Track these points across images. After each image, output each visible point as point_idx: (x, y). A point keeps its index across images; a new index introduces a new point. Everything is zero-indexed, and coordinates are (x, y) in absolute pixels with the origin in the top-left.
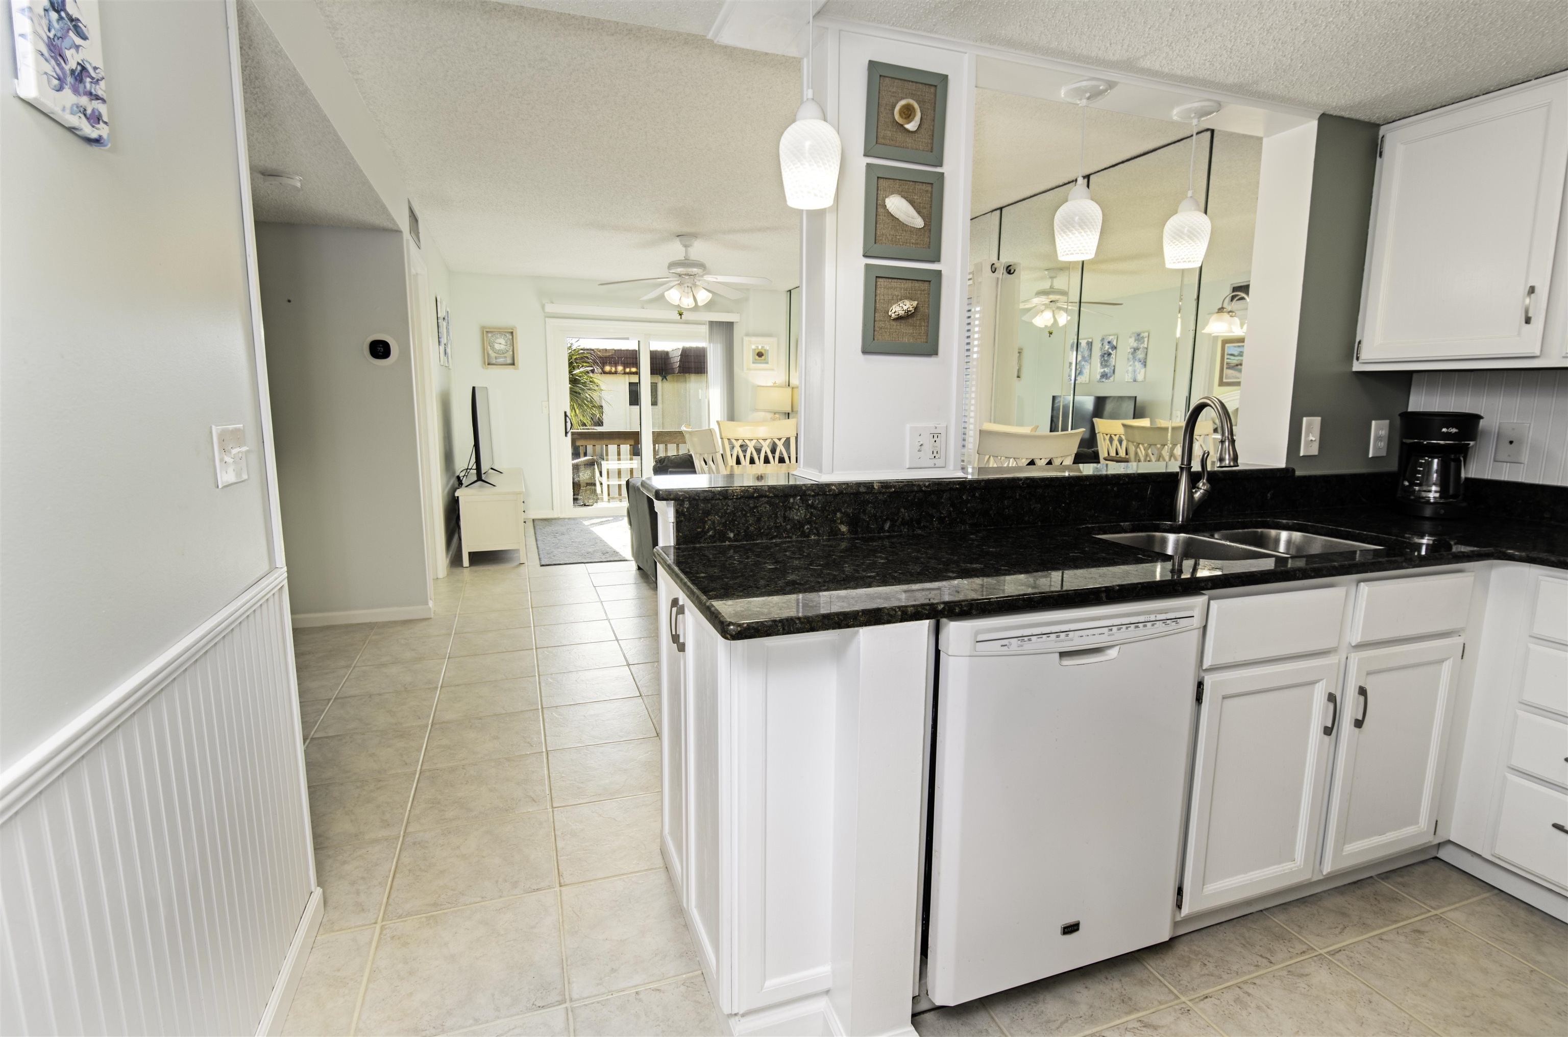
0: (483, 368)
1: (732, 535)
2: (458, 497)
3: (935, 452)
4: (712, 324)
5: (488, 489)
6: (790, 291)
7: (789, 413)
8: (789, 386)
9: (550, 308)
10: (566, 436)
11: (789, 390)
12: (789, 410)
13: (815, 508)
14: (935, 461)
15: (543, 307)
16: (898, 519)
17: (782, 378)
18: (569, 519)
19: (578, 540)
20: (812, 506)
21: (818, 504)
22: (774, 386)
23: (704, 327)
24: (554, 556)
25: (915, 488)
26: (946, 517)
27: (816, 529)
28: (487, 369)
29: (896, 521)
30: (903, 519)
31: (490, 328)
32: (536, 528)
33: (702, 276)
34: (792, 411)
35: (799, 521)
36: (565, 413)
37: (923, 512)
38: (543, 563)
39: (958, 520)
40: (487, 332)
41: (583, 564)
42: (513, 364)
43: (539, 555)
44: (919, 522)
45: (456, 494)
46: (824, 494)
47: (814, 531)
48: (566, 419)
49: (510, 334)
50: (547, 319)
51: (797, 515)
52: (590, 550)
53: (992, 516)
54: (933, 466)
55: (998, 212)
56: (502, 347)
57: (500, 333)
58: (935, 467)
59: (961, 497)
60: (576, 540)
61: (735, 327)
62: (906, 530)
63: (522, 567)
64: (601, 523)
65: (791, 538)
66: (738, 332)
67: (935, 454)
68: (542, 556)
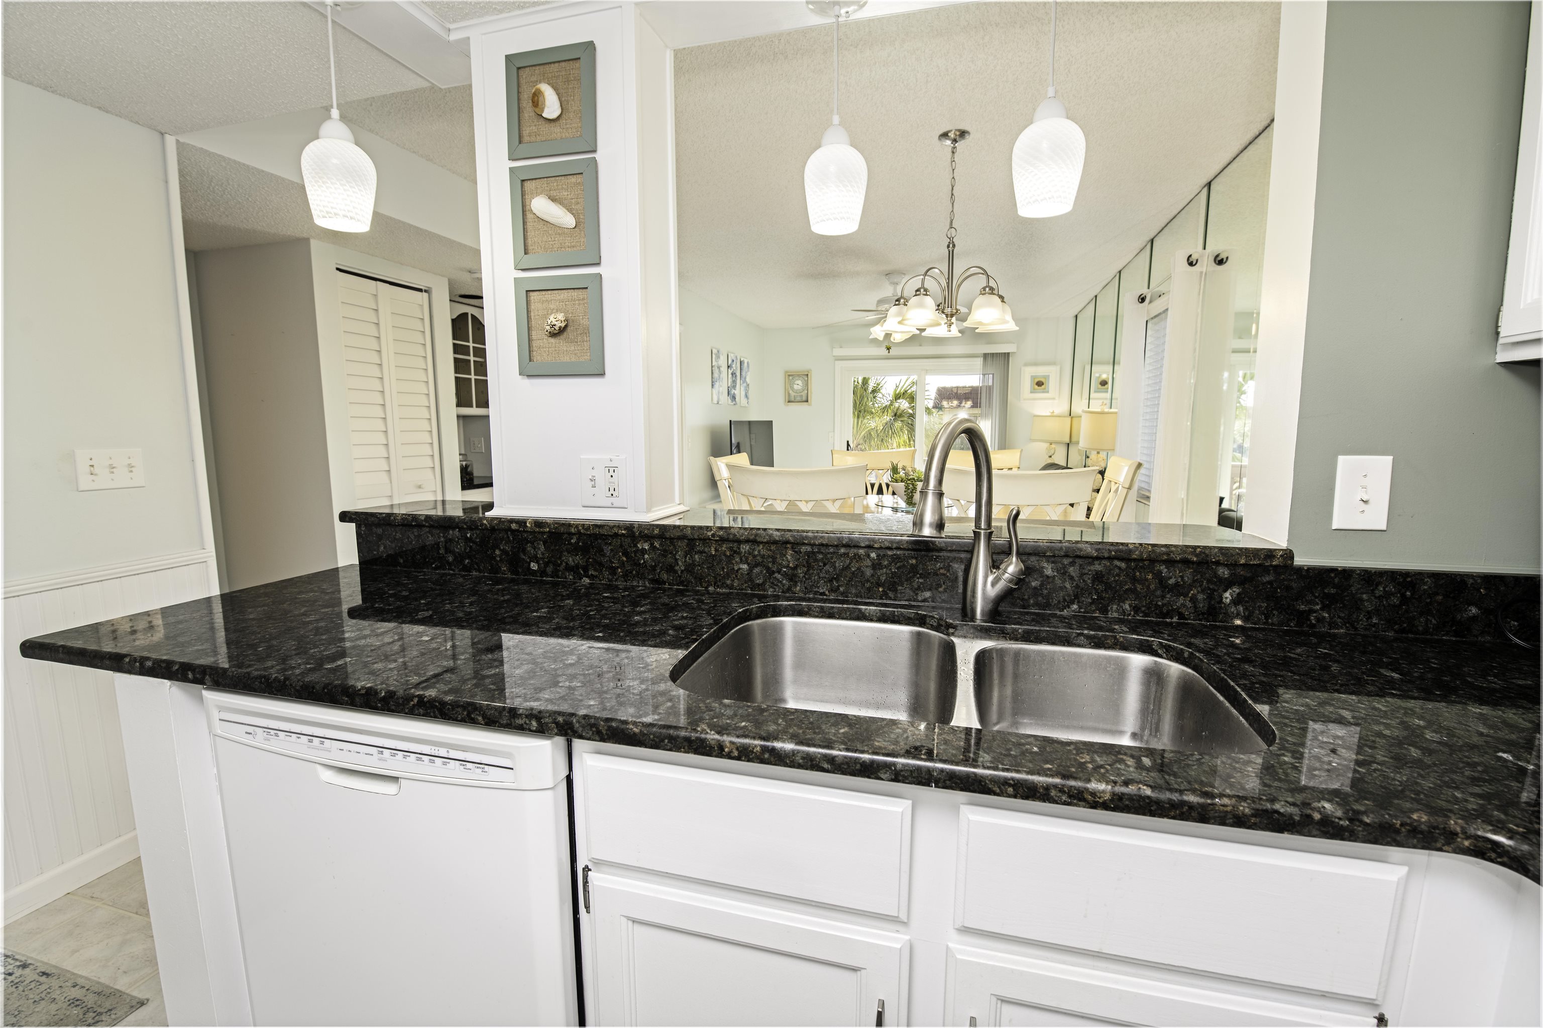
0: (785, 405)
1: (401, 561)
3: (612, 490)
4: (985, 356)
6: (1076, 316)
7: (1067, 443)
8: (1069, 415)
9: (838, 352)
11: (1070, 418)
12: (1067, 439)
13: (474, 542)
14: (612, 499)
15: (833, 352)
16: (561, 563)
17: (1061, 407)
20: (470, 540)
21: (476, 538)
22: (1053, 416)
23: (977, 359)
25: (573, 530)
26: (618, 567)
27: (477, 564)
28: (788, 405)
29: (559, 565)
30: (567, 564)
31: (792, 373)
34: (1071, 441)
35: (459, 554)
36: (848, 442)
37: (590, 558)
39: (634, 572)
40: (790, 375)
42: (807, 401)
44: (586, 569)
46: (477, 528)
47: (476, 566)
49: (806, 377)
50: (835, 361)
51: (457, 548)
53: (679, 572)
54: (610, 505)
56: (799, 387)
57: (799, 376)
58: (612, 507)
59: (635, 546)
61: (1012, 358)
62: (571, 577)
65: (454, 571)
66: (1014, 362)
67: (612, 491)
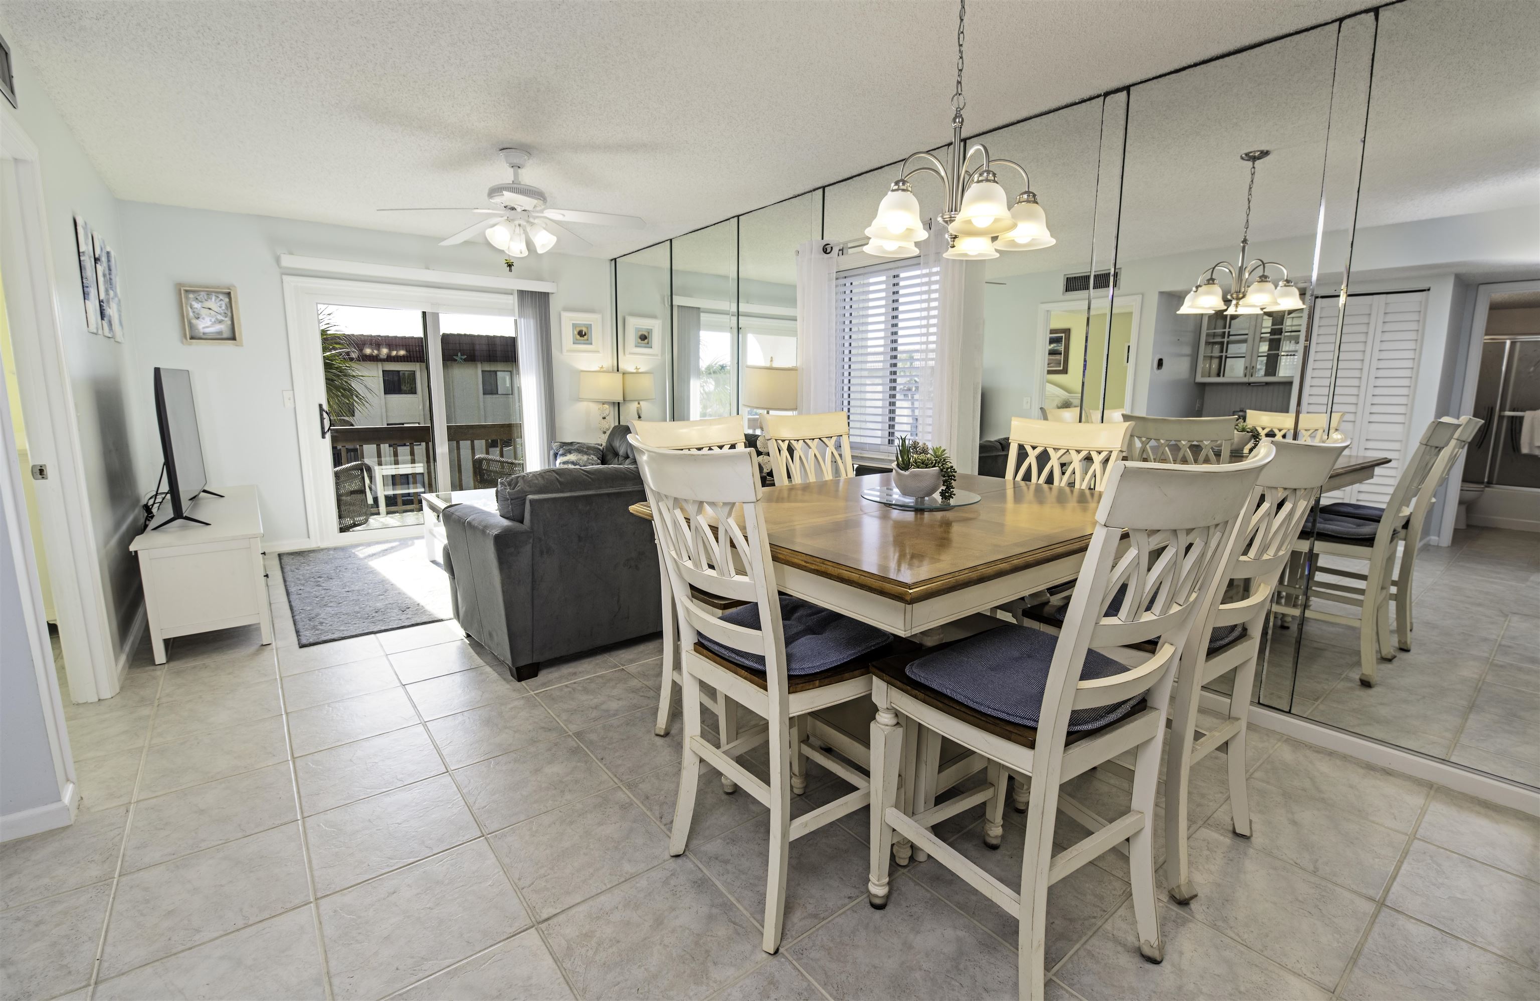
0: (182, 343)
2: (136, 552)
4: (522, 294)
5: (196, 534)
6: (615, 259)
7: (619, 403)
8: (618, 371)
9: (288, 261)
10: (323, 437)
11: (620, 376)
12: (619, 398)
15: (278, 260)
17: (608, 361)
18: (335, 549)
19: (357, 588)
22: (601, 371)
23: (511, 297)
24: (321, 623)
28: (190, 344)
31: (190, 286)
32: (286, 570)
33: (542, 211)
34: (624, 400)
36: (321, 406)
38: (304, 641)
40: (186, 291)
41: (373, 635)
42: (233, 338)
43: (295, 624)
45: (132, 548)
48: (321, 415)
49: (226, 296)
50: (284, 277)
52: (379, 605)
55: (821, 191)
57: (209, 293)
60: (353, 587)
61: (552, 299)
63: (266, 653)
64: (385, 552)
66: (555, 305)
68: (300, 626)
